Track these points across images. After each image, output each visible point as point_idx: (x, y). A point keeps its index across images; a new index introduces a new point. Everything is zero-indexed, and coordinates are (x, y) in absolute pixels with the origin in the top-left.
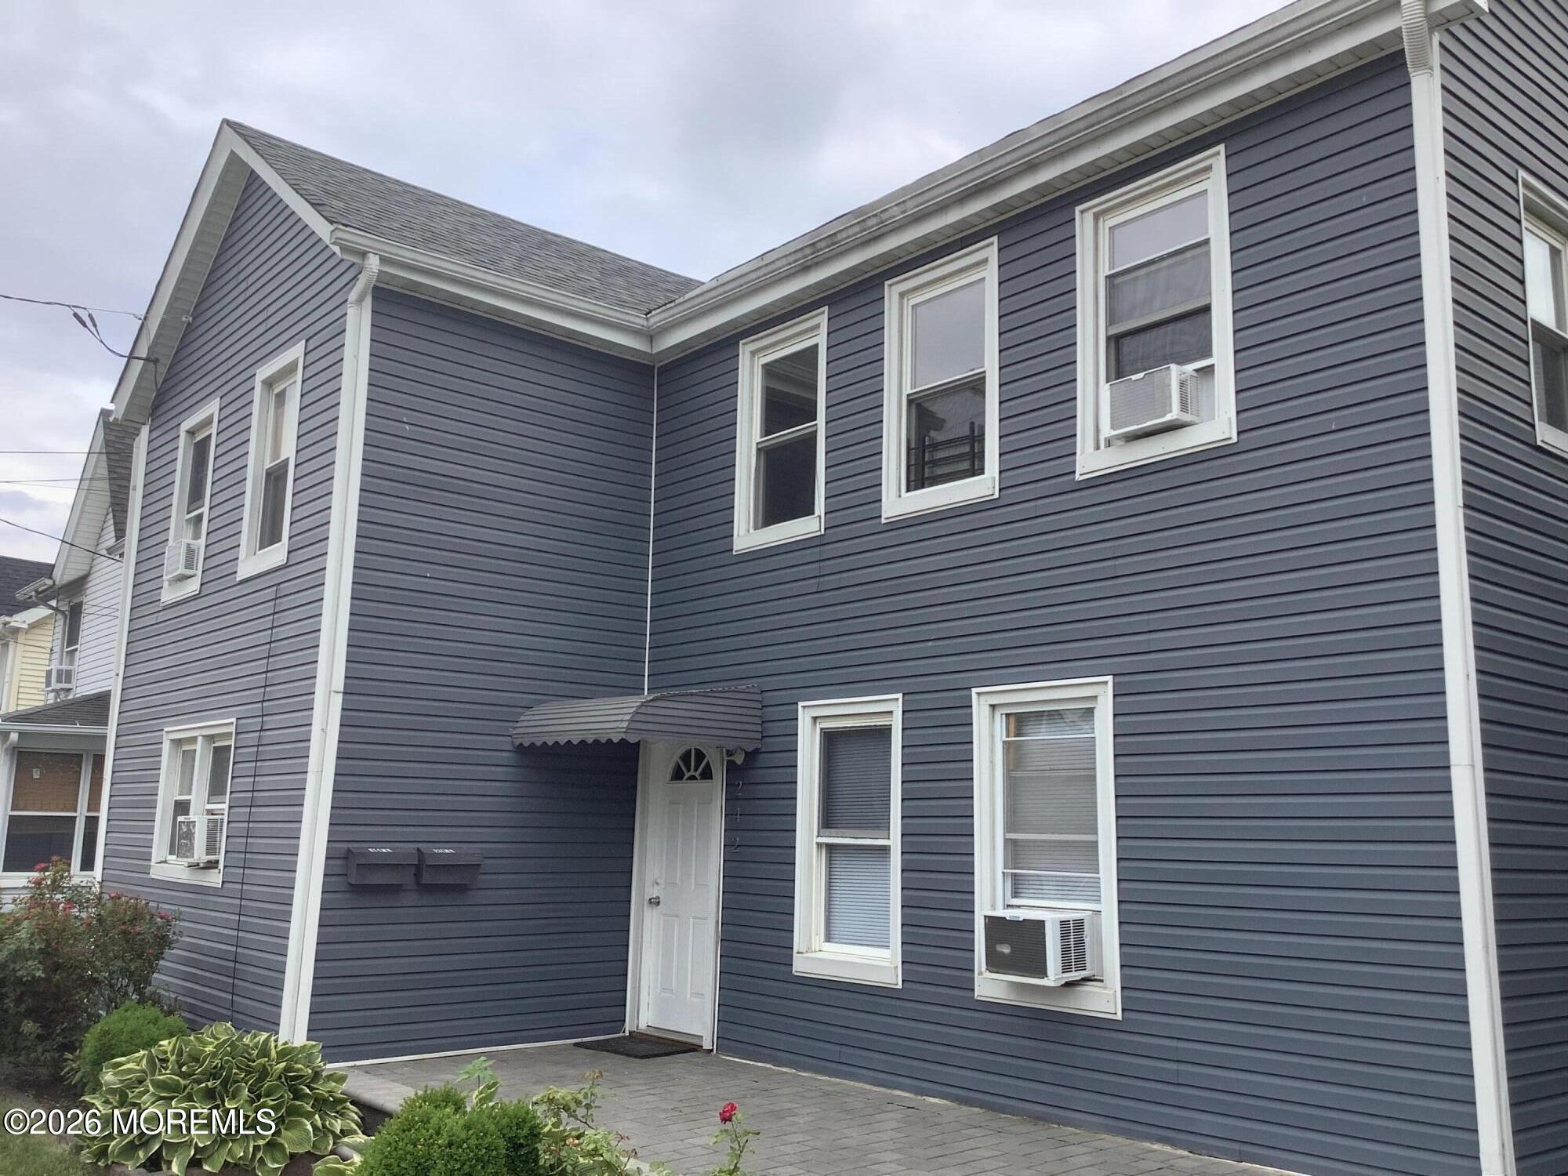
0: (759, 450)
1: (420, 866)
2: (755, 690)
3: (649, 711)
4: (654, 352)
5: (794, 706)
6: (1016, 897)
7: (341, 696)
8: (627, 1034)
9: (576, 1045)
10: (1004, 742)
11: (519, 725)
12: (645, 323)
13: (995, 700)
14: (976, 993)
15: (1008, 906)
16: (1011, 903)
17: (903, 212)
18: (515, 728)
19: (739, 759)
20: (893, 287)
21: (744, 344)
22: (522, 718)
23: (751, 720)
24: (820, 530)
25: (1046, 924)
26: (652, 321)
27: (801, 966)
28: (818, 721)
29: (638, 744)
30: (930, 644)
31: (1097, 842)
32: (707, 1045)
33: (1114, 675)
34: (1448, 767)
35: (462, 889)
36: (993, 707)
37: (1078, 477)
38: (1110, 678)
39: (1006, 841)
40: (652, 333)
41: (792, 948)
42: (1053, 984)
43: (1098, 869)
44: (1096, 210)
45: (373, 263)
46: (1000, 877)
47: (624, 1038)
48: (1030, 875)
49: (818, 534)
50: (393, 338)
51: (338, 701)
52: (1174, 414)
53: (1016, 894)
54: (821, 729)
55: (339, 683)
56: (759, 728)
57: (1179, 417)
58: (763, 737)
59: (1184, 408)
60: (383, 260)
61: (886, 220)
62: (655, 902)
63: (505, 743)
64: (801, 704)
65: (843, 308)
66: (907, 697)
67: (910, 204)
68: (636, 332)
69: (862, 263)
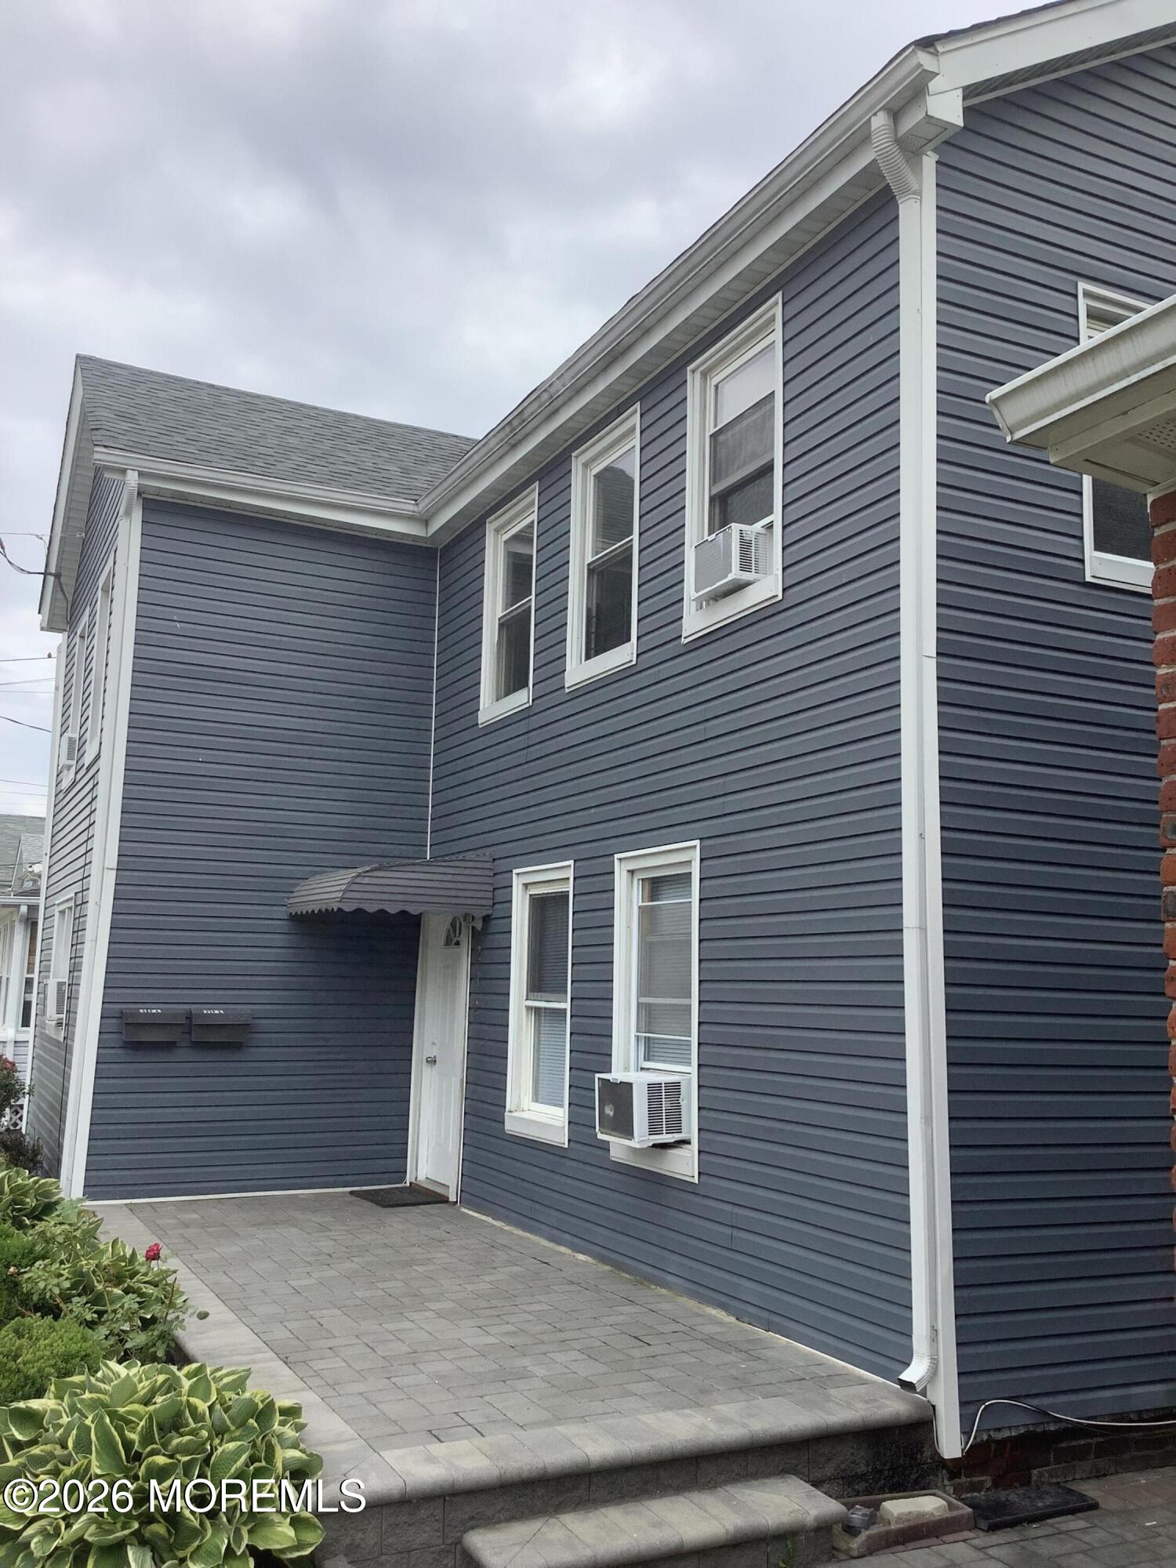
0: (501, 626)
1: (189, 1024)
2: (487, 859)
3: (366, 880)
4: (429, 535)
5: (509, 874)
6: (648, 1060)
7: (114, 872)
8: (408, 1184)
9: (352, 1193)
10: (640, 907)
11: (295, 894)
12: (415, 509)
13: (632, 866)
14: (612, 1153)
15: (642, 1069)
16: (643, 1066)
17: (564, 386)
18: (289, 898)
19: (479, 925)
20: (579, 458)
21: (490, 523)
22: (298, 888)
23: (483, 887)
24: (528, 702)
25: (634, 1086)
26: (421, 506)
27: (511, 1126)
28: (529, 887)
29: (420, 915)
30: (593, 810)
31: (690, 1006)
32: (452, 1198)
33: (700, 839)
34: (901, 930)
35: (236, 1046)
36: (632, 872)
37: (684, 641)
38: (697, 843)
39: (639, 1004)
40: (425, 517)
41: (505, 1107)
42: (637, 1146)
43: (690, 1032)
44: (702, 369)
45: (132, 478)
46: (633, 1040)
47: (406, 1187)
48: (658, 1039)
49: (527, 705)
50: (160, 544)
51: (111, 878)
52: (735, 574)
53: (648, 1057)
54: (531, 895)
55: (112, 860)
56: (490, 895)
57: (738, 577)
58: (494, 904)
59: (745, 566)
60: (141, 474)
61: (554, 394)
62: (432, 1061)
63: (281, 912)
64: (515, 871)
65: (547, 482)
66: (578, 864)
67: (567, 376)
68: (410, 518)
69: (548, 436)
